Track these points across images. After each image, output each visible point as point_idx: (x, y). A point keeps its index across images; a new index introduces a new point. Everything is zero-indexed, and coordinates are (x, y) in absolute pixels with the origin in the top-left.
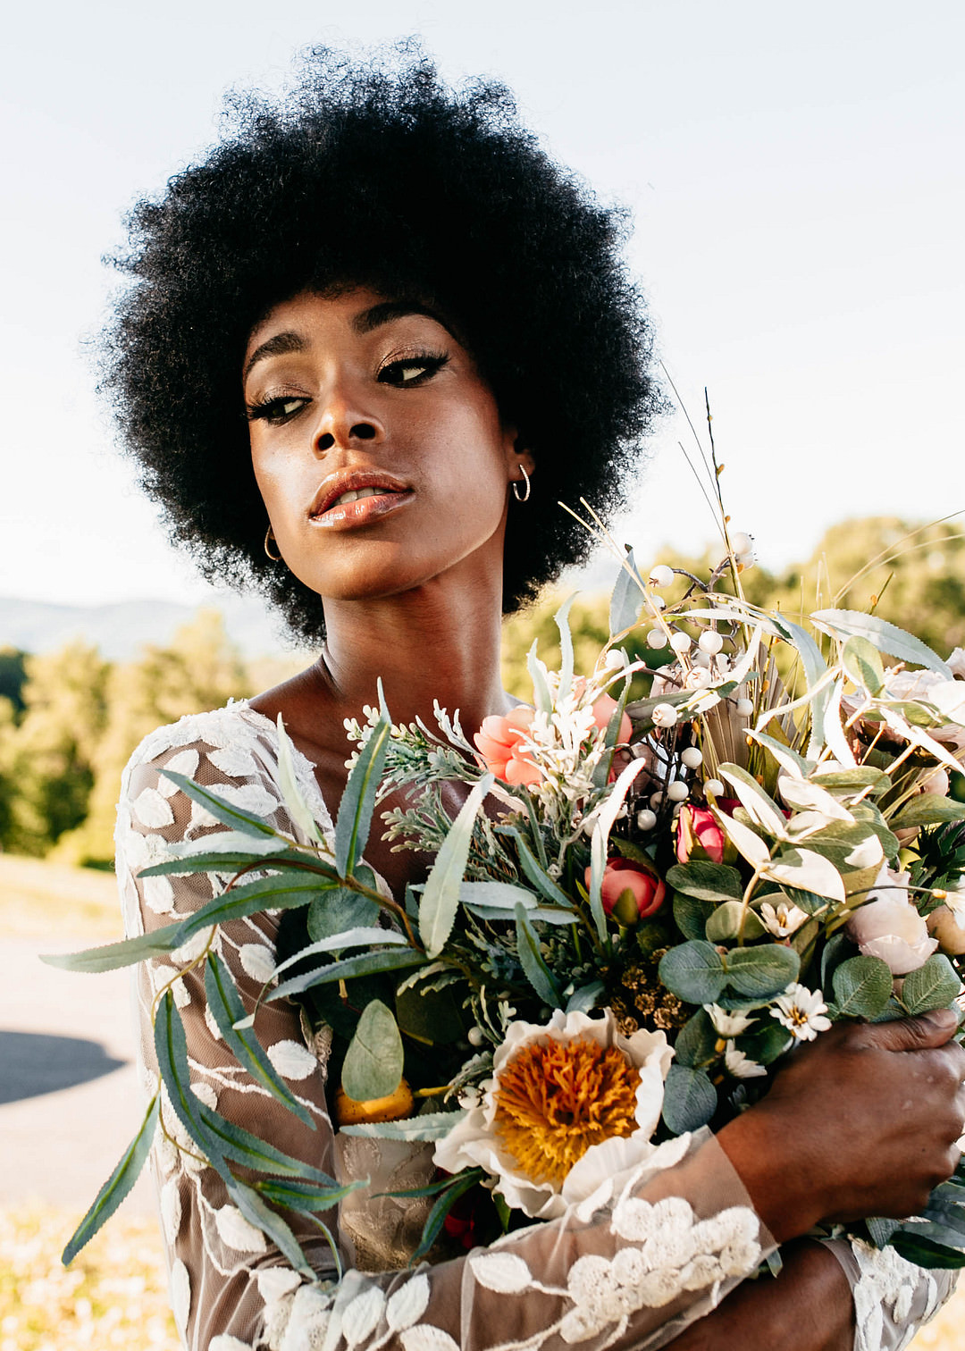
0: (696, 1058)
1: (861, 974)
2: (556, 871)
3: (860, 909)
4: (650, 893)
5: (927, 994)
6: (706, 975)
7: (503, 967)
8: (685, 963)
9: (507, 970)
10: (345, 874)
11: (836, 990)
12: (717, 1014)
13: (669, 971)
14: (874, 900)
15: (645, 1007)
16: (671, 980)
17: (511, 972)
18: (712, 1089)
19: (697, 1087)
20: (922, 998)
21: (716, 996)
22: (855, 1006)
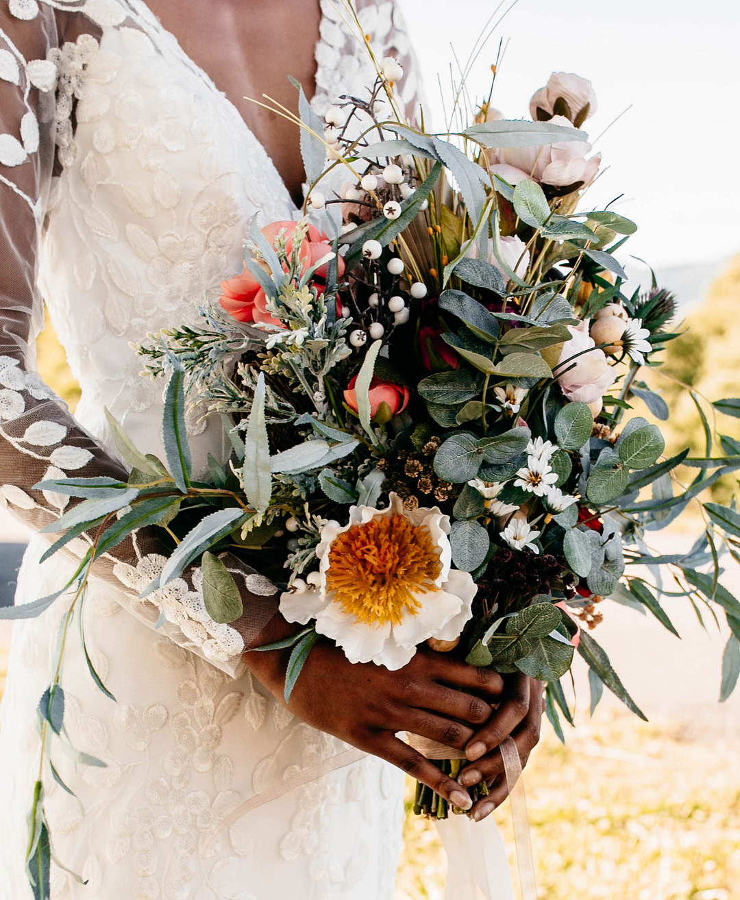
0: (468, 511)
1: (571, 417)
2: (321, 397)
3: (565, 374)
4: (400, 398)
5: (638, 452)
6: (466, 458)
7: (307, 485)
8: (450, 456)
9: (310, 486)
10: (186, 489)
11: (557, 436)
12: (479, 485)
13: (442, 467)
14: (575, 365)
15: (425, 489)
16: (444, 472)
17: (313, 485)
18: (484, 531)
19: (473, 533)
20: (634, 455)
21: (476, 470)
22: (571, 440)
